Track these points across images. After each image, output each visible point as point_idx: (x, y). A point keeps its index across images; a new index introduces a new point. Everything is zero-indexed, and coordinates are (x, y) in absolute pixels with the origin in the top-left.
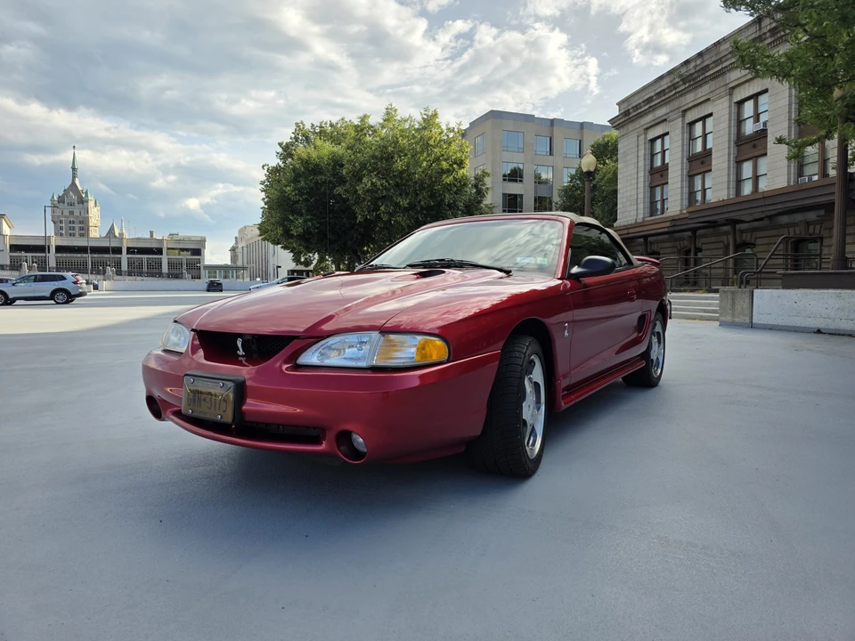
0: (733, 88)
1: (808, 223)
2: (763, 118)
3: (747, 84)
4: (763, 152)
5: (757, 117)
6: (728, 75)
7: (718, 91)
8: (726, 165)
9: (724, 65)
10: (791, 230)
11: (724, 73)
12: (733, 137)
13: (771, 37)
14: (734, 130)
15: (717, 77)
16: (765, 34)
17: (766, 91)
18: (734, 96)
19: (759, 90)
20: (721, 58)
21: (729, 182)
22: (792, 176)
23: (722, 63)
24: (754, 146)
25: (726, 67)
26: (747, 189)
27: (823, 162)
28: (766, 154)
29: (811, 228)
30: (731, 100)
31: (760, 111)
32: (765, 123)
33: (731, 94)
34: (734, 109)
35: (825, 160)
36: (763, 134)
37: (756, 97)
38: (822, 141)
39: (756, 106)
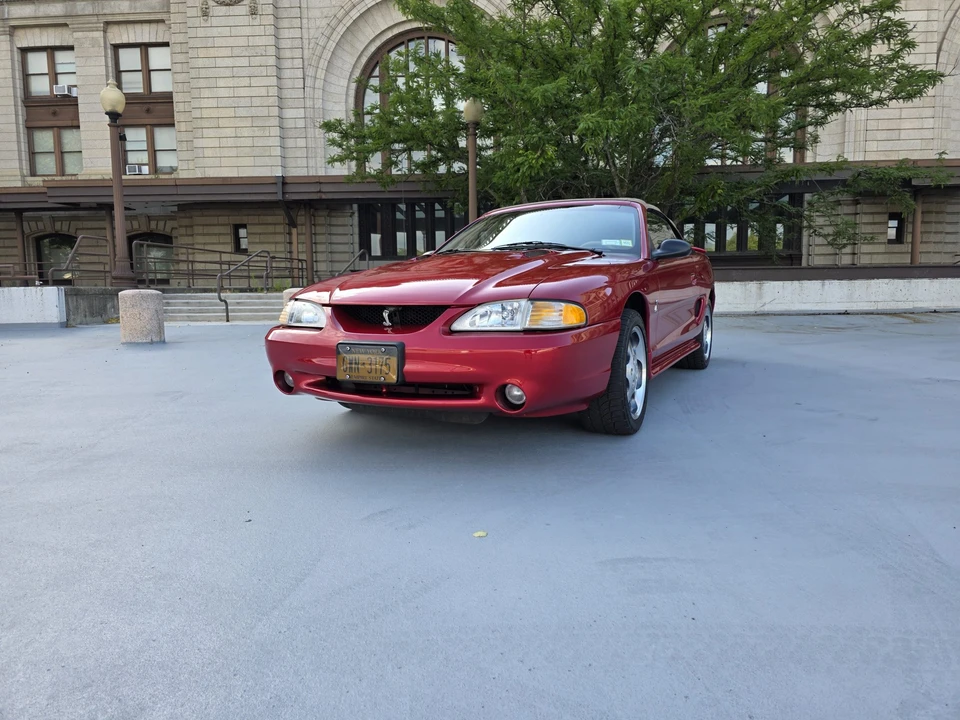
0: (15, 28)
1: (149, 218)
2: (64, 82)
3: (37, 31)
4: (69, 123)
5: (54, 77)
6: (6, 7)
8: (13, 127)
12: (20, 93)
14: (19, 84)
17: (71, 48)
18: (16, 38)
19: (58, 44)
21: (19, 151)
24: (54, 114)
26: (47, 165)
27: (153, 152)
28: (78, 127)
29: (153, 224)
30: (12, 42)
31: (59, 71)
32: (70, 88)
33: (11, 35)
34: (17, 56)
35: (155, 151)
36: (69, 102)
37: (51, 50)
38: (151, 127)
39: (52, 63)
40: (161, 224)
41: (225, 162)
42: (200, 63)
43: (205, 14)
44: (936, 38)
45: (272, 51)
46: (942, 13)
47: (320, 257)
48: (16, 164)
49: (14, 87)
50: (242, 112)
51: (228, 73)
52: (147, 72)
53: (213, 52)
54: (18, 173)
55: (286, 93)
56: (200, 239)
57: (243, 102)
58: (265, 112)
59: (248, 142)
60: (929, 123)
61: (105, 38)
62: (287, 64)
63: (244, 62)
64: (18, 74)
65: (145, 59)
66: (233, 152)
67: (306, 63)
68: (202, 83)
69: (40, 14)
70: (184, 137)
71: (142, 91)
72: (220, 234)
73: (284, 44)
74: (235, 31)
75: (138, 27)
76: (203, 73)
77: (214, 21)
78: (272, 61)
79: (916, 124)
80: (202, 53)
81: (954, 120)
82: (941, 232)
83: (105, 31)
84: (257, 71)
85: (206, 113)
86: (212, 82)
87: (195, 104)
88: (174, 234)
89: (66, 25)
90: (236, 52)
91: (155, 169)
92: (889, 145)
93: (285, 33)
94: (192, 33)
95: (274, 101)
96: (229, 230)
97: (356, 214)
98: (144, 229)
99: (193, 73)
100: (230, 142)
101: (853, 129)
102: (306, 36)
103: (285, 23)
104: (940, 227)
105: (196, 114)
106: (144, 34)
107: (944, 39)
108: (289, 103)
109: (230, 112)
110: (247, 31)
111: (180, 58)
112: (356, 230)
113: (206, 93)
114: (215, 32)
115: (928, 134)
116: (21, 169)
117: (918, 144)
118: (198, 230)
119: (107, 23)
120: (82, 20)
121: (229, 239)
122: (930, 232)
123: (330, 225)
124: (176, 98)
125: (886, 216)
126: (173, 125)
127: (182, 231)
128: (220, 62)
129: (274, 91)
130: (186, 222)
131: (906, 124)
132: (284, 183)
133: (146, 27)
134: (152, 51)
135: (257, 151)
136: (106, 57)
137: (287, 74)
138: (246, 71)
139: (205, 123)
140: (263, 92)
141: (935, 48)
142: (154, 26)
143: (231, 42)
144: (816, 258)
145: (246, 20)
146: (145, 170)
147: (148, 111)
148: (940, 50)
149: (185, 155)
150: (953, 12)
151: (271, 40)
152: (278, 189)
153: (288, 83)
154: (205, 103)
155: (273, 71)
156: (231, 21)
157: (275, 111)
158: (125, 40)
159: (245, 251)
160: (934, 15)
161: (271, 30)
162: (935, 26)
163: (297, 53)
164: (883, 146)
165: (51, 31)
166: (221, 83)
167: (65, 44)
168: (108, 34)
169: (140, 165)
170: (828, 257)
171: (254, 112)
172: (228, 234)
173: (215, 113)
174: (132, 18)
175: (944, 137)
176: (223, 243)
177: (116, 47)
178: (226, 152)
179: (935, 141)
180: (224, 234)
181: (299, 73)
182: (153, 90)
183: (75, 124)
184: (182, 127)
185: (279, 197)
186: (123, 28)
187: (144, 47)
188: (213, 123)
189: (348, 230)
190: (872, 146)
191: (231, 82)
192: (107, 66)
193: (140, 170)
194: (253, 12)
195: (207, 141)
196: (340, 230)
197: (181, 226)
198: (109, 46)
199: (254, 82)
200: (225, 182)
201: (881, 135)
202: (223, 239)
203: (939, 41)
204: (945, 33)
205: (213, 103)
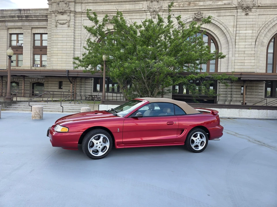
0: (9, 28)
1: (38, 79)
2: (20, 42)
3: (14, 29)
4: (21, 53)
5: (18, 41)
6: (7, 23)
7: (2, 27)
8: (6, 53)
9: (6, 19)
10: (32, 80)
11: (6, 22)
12: (9, 45)
13: (25, 18)
14: (9, 42)
15: (2, 22)
16: (23, 16)
17: (22, 34)
18: (9, 31)
19: (19, 33)
20: (5, 16)
21: (7, 60)
22: (32, 63)
23: (5, 18)
24: (17, 50)
25: (7, 20)
26: (14, 64)
27: (41, 61)
28: (22, 54)
29: (39, 80)
30: (8, 32)
31: (19, 40)
32: (21, 44)
33: (8, 30)
34: (9, 35)
35: (42, 61)
36: (21, 47)
37: (18, 34)
38: (41, 55)
39: (18, 37)
40: (41, 80)
41: (58, 65)
42: (54, 39)
43: (56, 27)
44: (255, 38)
45: (73, 36)
46: (257, 31)
47: (82, 91)
48: (6, 63)
49: (7, 43)
50: (63, 52)
51: (61, 42)
52: (42, 40)
53: (57, 36)
54: (6, 65)
55: (76, 47)
56: (50, 85)
57: (64, 49)
58: (69, 52)
59: (65, 60)
60: (253, 61)
61: (31, 32)
62: (76, 40)
63: (65, 39)
64: (9, 40)
65: (41, 37)
66: (61, 62)
67: (82, 40)
68: (54, 44)
69: (16, 25)
70: (49, 58)
71: (40, 45)
72: (55, 84)
73: (76, 35)
74: (63, 31)
75: (40, 29)
76: (55, 41)
77: (58, 28)
78: (73, 39)
79: (249, 61)
80: (55, 36)
81: (261, 60)
82: (257, 92)
83: (31, 30)
84: (69, 41)
85: (54, 52)
86: (57, 44)
87: (52, 49)
88: (44, 83)
89: (22, 28)
90: (64, 36)
91: (41, 66)
92: (241, 67)
93: (76, 32)
94: (52, 31)
95: (72, 49)
96: (58, 83)
97: (93, 80)
98: (37, 82)
99: (52, 41)
100: (60, 60)
101: (231, 62)
102: (82, 33)
103: (77, 29)
104: (257, 91)
105: (52, 52)
106: (41, 31)
107: (257, 38)
108: (76, 50)
109: (61, 52)
110: (67, 31)
111: (49, 37)
112: (93, 84)
113: (55, 47)
114: (58, 31)
115: (253, 64)
116: (7, 64)
117: (250, 67)
118: (49, 82)
119: (32, 28)
120: (26, 27)
121: (58, 85)
122: (254, 92)
123: (85, 82)
124: (48, 48)
125: (240, 87)
126: (46, 54)
127: (46, 82)
128: (59, 39)
129: (72, 47)
130: (47, 80)
131: (246, 61)
132: (68, 72)
133: (42, 29)
134: (43, 35)
135: (67, 62)
136: (31, 36)
137: (76, 42)
138: (66, 41)
139: (54, 54)
140: (70, 47)
141: (254, 40)
142: (44, 29)
143: (62, 34)
144: (221, 98)
145: (67, 28)
146: (39, 66)
147: (41, 50)
148: (256, 41)
149: (49, 63)
150: (260, 31)
151: (73, 34)
152: (67, 73)
153: (76, 45)
154: (54, 49)
155: (73, 41)
156: (63, 28)
157: (73, 52)
158: (37, 32)
159: (62, 89)
160: (254, 32)
161: (73, 31)
162: (254, 35)
163: (80, 37)
164: (239, 67)
165: (18, 30)
166: (59, 44)
167: (21, 33)
168: (32, 31)
169: (38, 64)
170: (224, 98)
171: (67, 52)
172: (57, 84)
173: (57, 52)
174: (38, 27)
175: (258, 65)
176: (56, 86)
177: (34, 34)
178: (59, 62)
179: (255, 66)
180: (56, 84)
181: (80, 42)
182: (43, 45)
183: (22, 53)
184: (48, 55)
185: (67, 75)
186: (36, 29)
187: (41, 34)
188: (56, 54)
189: (90, 84)
190: (236, 67)
191: (62, 44)
192: (31, 39)
193: (37, 66)
194: (69, 26)
195: (54, 59)
196: (88, 84)
197: (46, 81)
198: (32, 34)
199: (68, 44)
200: (53, 71)
201: (238, 64)
202: (56, 85)
203: (256, 38)
204: (258, 36)
205: (57, 49)
